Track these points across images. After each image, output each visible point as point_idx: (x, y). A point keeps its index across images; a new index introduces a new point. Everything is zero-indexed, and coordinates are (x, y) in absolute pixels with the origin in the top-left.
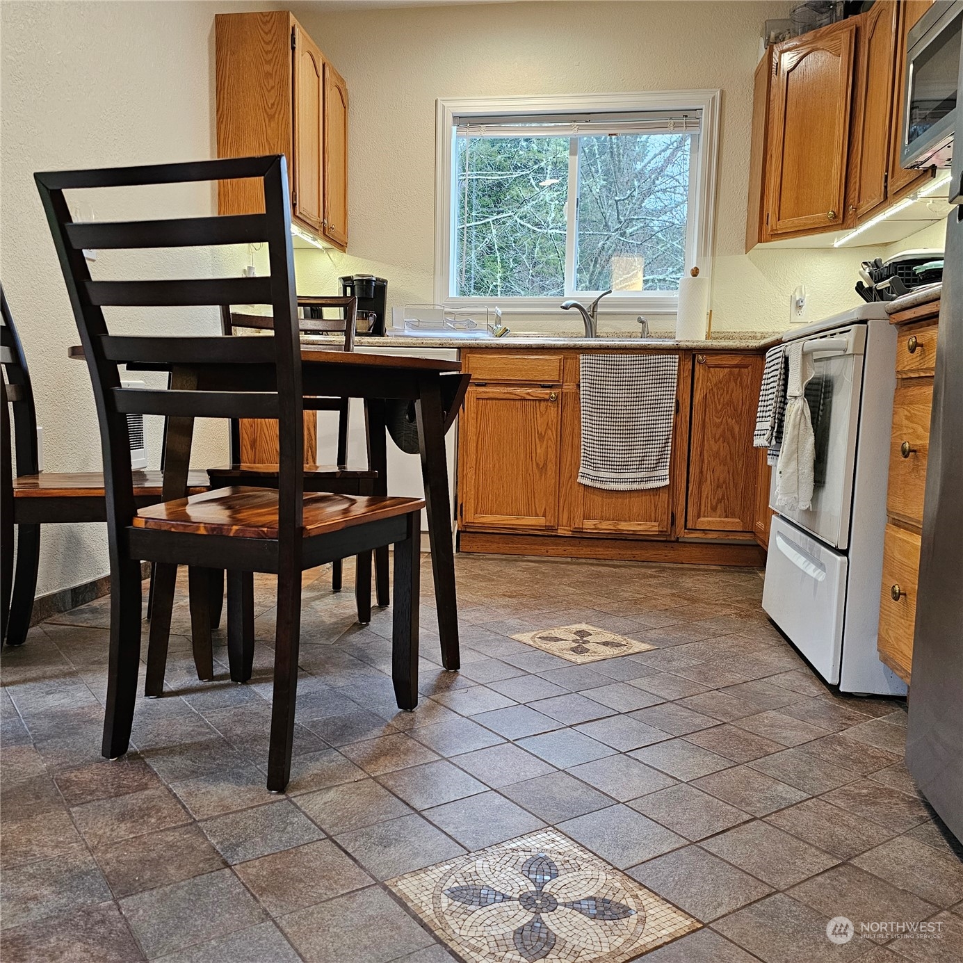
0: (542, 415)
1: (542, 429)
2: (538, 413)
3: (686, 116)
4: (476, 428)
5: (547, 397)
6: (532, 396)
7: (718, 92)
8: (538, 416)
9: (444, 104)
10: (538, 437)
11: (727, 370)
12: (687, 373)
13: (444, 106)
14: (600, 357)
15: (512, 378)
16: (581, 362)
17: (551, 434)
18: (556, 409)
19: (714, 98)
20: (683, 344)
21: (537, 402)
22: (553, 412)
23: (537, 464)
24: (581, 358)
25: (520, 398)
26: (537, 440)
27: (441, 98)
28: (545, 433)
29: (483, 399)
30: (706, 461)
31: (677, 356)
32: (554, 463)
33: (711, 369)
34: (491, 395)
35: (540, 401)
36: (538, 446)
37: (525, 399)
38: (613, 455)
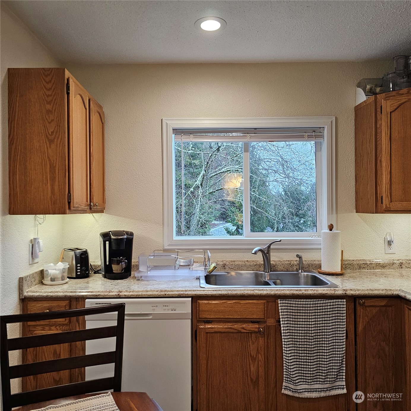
0: (253, 343)
1: (253, 353)
2: (251, 341)
3: (314, 131)
4: (206, 354)
5: (257, 330)
6: (246, 330)
7: (334, 118)
8: (251, 343)
9: (167, 122)
10: (251, 359)
11: (377, 309)
12: (352, 311)
13: (167, 124)
14: (293, 302)
15: (231, 317)
16: (280, 305)
17: (261, 357)
18: (263, 339)
19: (332, 122)
20: (349, 293)
21: (250, 334)
22: (261, 341)
23: (252, 380)
24: (279, 302)
25: (237, 331)
26: (251, 361)
27: (165, 119)
28: (256, 356)
29: (210, 333)
30: (368, 372)
31: (345, 300)
32: (264, 378)
33: (367, 308)
34: (216, 330)
35: (251, 333)
36: (252, 366)
37: (240, 332)
38: (306, 372)
